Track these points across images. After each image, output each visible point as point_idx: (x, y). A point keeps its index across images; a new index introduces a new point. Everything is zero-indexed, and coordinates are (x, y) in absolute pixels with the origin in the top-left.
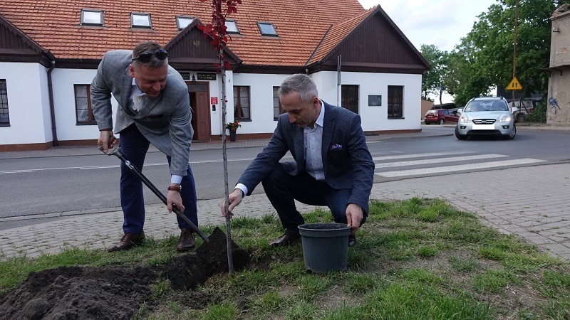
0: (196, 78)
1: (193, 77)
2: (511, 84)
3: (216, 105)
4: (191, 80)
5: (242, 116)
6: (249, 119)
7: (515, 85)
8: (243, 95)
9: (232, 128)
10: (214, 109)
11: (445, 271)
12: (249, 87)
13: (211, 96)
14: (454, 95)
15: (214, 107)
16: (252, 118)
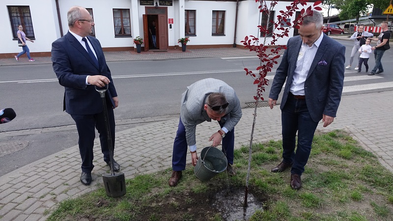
0: (158, 4)
1: (156, 3)
2: (387, 10)
3: (172, 24)
4: (155, 5)
5: (190, 32)
6: (194, 35)
7: (390, 10)
8: (191, 17)
9: (184, 42)
10: (171, 27)
11: (370, 215)
12: (195, 11)
13: (169, 18)
14: (340, 10)
15: (171, 26)
16: (197, 34)
